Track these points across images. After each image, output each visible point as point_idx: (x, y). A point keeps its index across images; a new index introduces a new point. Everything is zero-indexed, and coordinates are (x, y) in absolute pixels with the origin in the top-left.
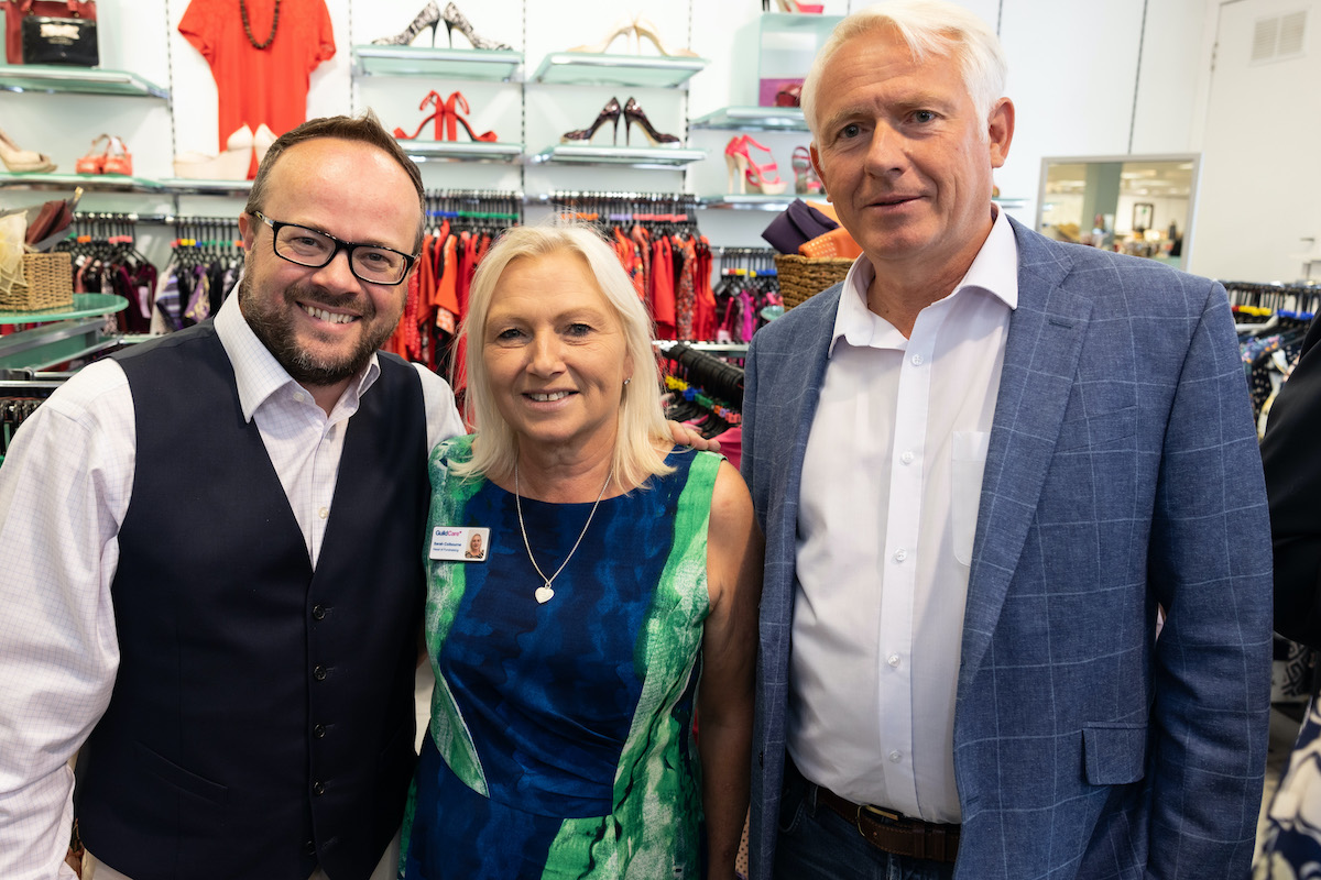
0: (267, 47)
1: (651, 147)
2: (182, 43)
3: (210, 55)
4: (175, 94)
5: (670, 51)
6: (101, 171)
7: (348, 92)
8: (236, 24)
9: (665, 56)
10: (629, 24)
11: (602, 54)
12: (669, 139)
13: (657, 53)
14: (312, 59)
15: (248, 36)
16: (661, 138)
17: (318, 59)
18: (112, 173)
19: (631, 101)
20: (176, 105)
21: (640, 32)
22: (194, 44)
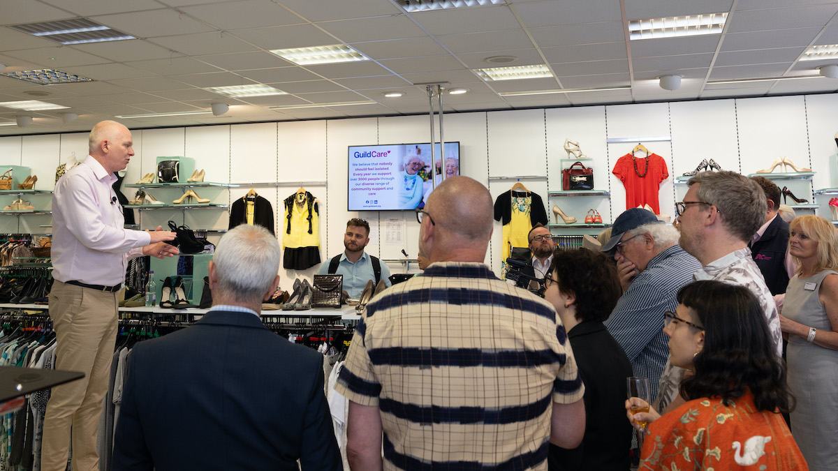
0: (644, 176)
1: (796, 205)
2: (613, 177)
3: (624, 181)
4: (611, 194)
5: (799, 170)
6: (594, 222)
7: (673, 189)
8: (633, 169)
9: (798, 172)
10: (781, 161)
11: (770, 173)
12: (803, 201)
13: (794, 171)
14: (660, 179)
15: (636, 173)
16: (798, 201)
17: (662, 179)
18: (597, 223)
19: (785, 188)
20: (611, 197)
21: (786, 164)
22: (618, 177)
